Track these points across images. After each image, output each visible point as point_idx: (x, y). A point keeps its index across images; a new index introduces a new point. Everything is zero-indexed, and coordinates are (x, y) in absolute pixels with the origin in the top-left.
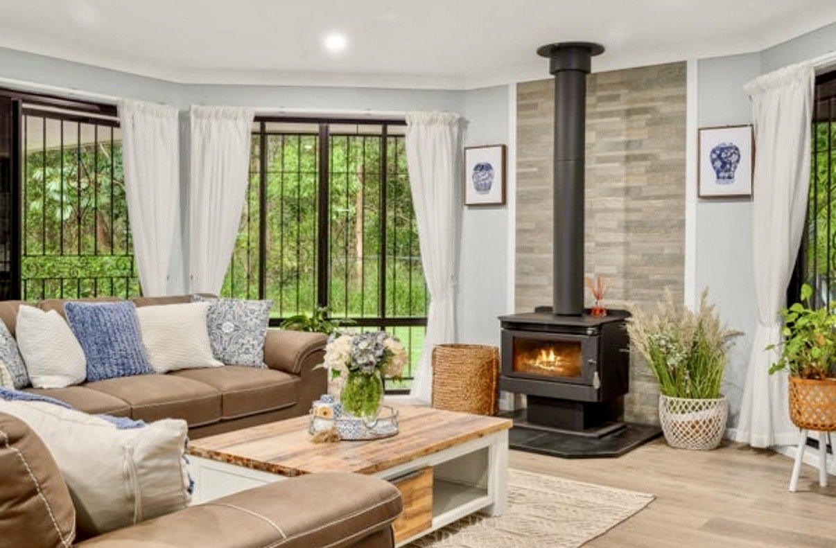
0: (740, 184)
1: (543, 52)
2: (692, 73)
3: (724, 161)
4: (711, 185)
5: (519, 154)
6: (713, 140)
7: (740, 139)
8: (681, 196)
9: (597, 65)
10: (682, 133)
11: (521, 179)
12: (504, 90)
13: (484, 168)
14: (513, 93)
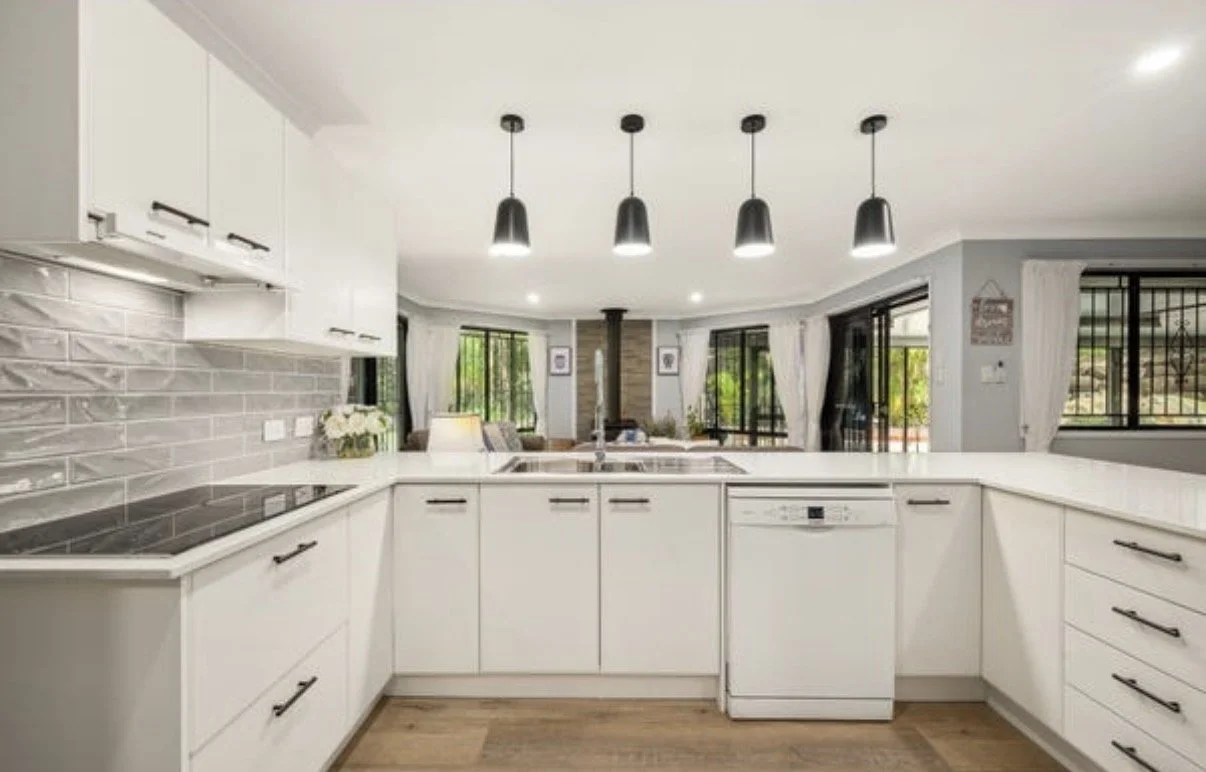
0: (674, 369)
1: (604, 311)
2: (654, 325)
3: (668, 360)
4: (663, 369)
5: (578, 351)
6: (663, 352)
7: (674, 352)
8: (650, 374)
9: (626, 316)
10: (650, 347)
11: (579, 363)
12: (569, 322)
13: (560, 357)
14: (574, 324)
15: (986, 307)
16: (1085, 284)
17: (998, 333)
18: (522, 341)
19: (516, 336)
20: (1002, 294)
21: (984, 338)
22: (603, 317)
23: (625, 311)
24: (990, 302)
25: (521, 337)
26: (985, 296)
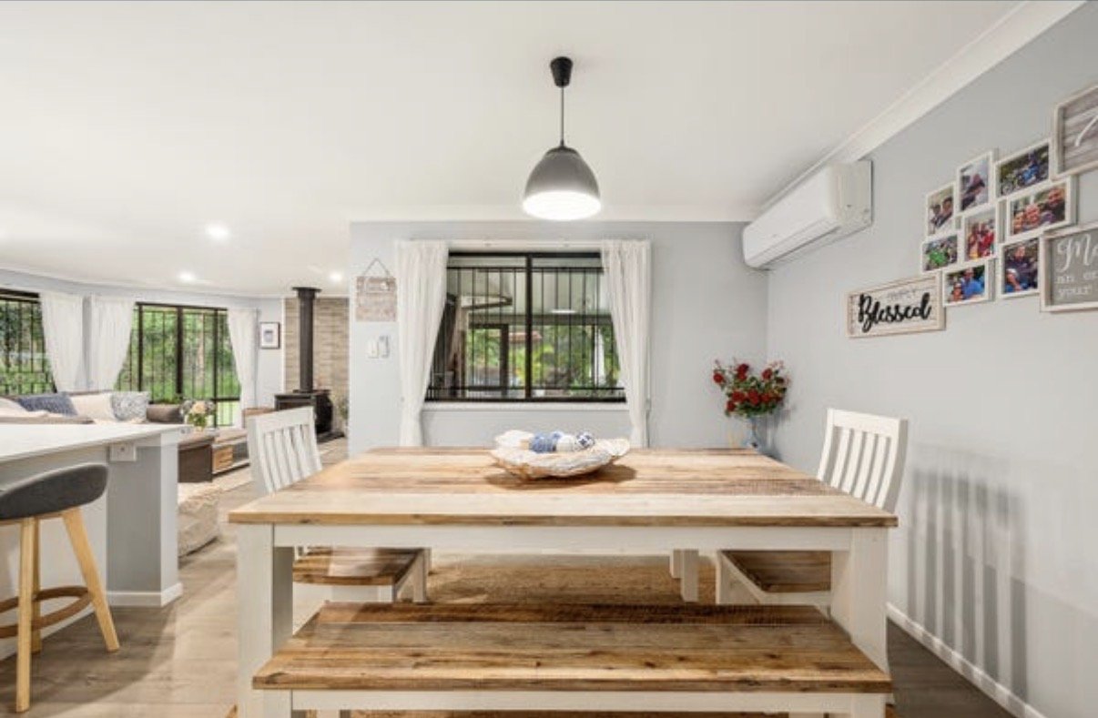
5: (286, 327)
11: (287, 337)
12: (279, 299)
13: (268, 332)
14: (283, 301)
15: (371, 285)
16: (452, 265)
17: (382, 311)
18: (222, 316)
19: (219, 312)
20: (387, 272)
21: (369, 315)
22: (295, 294)
23: (319, 291)
24: (373, 280)
25: (223, 312)
26: (371, 274)
